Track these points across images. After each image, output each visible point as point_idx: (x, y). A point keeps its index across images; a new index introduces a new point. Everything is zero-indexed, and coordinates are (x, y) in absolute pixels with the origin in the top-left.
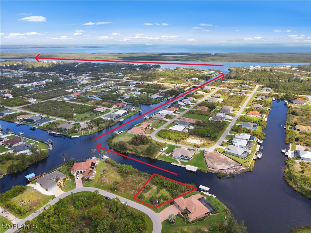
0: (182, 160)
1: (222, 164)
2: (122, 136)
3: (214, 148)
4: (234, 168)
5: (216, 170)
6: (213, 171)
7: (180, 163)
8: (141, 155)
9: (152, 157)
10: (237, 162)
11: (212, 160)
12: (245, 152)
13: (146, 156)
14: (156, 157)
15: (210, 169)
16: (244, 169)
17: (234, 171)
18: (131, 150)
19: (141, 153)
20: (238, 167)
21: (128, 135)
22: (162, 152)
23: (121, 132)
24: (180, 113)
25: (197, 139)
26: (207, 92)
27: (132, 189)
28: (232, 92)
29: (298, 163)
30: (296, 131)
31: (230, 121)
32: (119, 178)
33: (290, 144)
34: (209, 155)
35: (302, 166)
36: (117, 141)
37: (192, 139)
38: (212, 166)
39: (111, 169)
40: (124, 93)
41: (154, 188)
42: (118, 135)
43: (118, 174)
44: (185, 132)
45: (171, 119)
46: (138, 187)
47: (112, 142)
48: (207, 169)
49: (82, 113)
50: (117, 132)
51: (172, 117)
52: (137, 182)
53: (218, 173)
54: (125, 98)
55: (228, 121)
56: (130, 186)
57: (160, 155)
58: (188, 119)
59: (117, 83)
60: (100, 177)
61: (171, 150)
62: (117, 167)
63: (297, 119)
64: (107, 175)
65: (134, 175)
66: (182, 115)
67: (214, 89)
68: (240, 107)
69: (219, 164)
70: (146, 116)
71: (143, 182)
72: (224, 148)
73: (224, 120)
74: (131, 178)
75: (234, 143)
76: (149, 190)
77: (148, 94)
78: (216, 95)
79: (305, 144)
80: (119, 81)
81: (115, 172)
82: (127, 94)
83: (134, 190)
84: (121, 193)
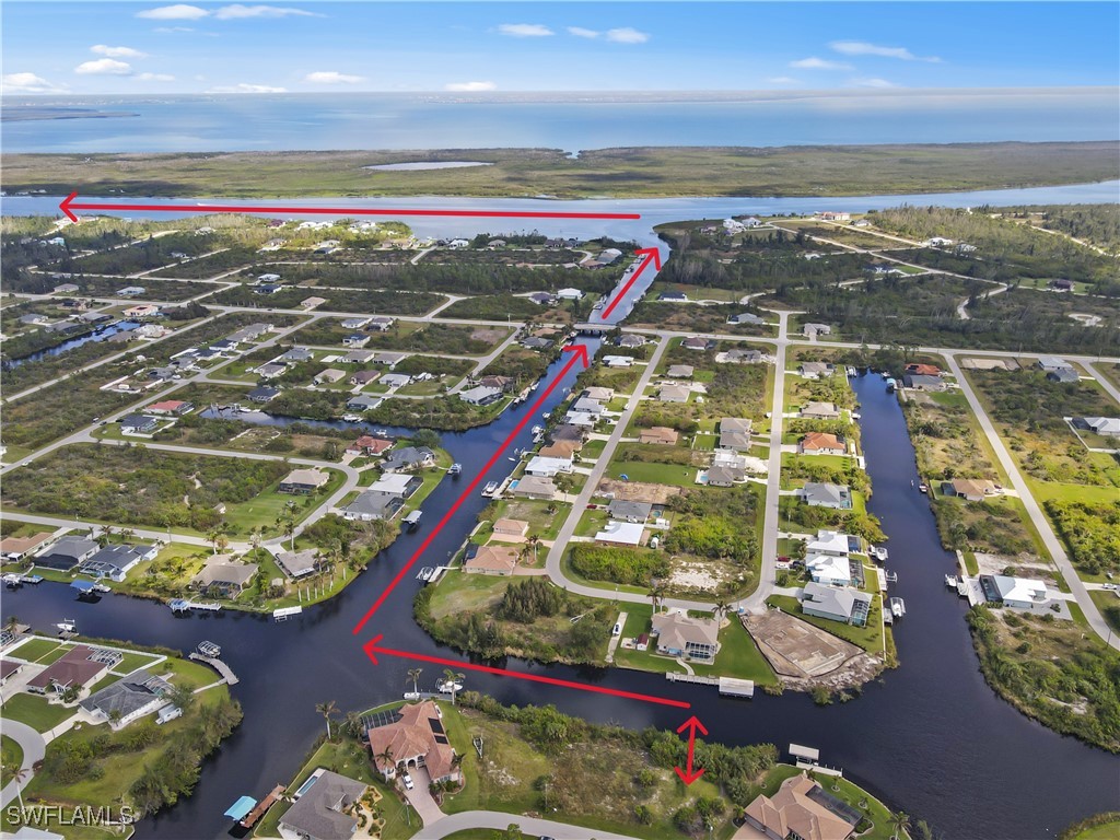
0: (694, 660)
1: (812, 656)
2: (454, 589)
3: (764, 598)
4: (847, 664)
5: (804, 681)
6: (796, 684)
7: (691, 671)
8: (558, 658)
9: (597, 662)
10: (849, 641)
11: (780, 647)
12: (858, 604)
13: (577, 661)
14: (609, 659)
15: (784, 678)
16: (875, 662)
17: (853, 673)
18: (519, 646)
19: (557, 649)
20: (857, 659)
21: (472, 579)
22: (618, 638)
23: (439, 569)
24: (594, 461)
25: (699, 570)
26: (639, 354)
27: (604, 795)
28: (718, 347)
29: (999, 617)
30: (957, 500)
31: (765, 482)
32: (539, 759)
33: (958, 552)
34: (761, 625)
35: (1014, 630)
36: (451, 614)
37: (685, 570)
38: (787, 668)
39: (497, 731)
40: (345, 382)
41: (664, 778)
42: (438, 584)
43: (528, 746)
44: (649, 545)
45: (577, 490)
46: (615, 783)
47: (434, 621)
48: (777, 680)
49: (246, 500)
50: (428, 572)
51: (577, 483)
52: (602, 765)
53: (814, 691)
54: (365, 407)
55: (756, 480)
56: (590, 782)
57: (619, 651)
58: (630, 484)
59: (289, 330)
60: (479, 768)
61: (642, 623)
62: (513, 720)
63: (944, 450)
64: (498, 756)
65: (581, 741)
66: (603, 469)
67: (654, 337)
68: (769, 415)
69: (805, 658)
70: (489, 490)
71: (624, 763)
72: (791, 592)
73: (746, 479)
74: (577, 755)
75: (814, 573)
76: (652, 788)
77: (438, 381)
78: (676, 371)
79: (996, 546)
80: (290, 320)
81: (515, 740)
82: (360, 387)
83: (608, 798)
84: (575, 813)
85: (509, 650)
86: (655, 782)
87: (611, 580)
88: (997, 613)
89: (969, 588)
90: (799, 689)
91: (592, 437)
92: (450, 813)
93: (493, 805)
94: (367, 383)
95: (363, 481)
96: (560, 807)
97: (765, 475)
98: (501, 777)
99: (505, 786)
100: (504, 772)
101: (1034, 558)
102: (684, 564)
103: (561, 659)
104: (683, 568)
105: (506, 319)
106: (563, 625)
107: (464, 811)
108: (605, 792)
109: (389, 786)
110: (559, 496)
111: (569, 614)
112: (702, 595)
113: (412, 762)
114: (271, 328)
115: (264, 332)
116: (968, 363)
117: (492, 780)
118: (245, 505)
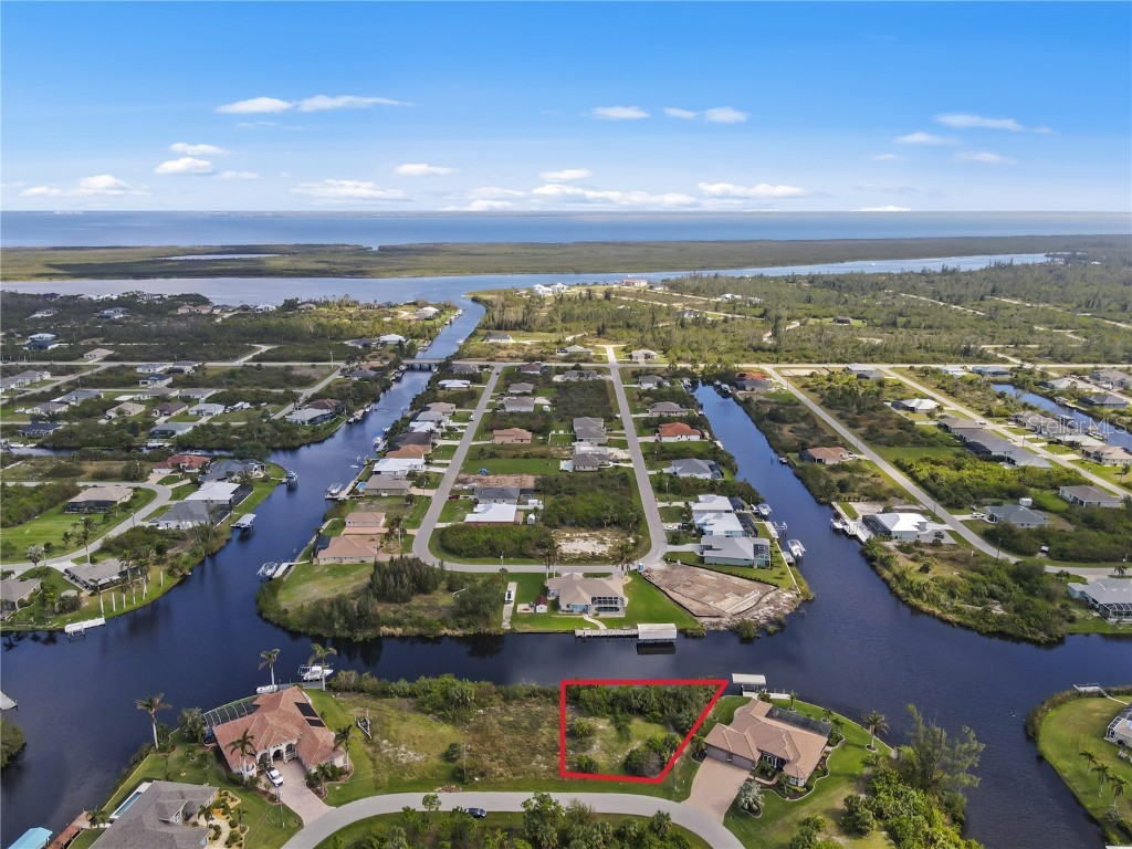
0: (602, 615)
1: (726, 598)
2: (305, 580)
3: (659, 557)
4: (764, 600)
5: (725, 620)
6: (717, 624)
7: (602, 626)
8: (445, 631)
9: (492, 630)
10: (759, 581)
11: (691, 593)
12: (758, 549)
13: (470, 631)
14: (506, 625)
15: (704, 620)
16: (790, 596)
17: (772, 608)
18: (397, 623)
19: (444, 622)
20: (772, 595)
21: (327, 570)
22: (512, 605)
23: (284, 566)
24: (449, 462)
25: (585, 539)
26: (475, 378)
27: (534, 754)
28: (553, 371)
29: (893, 548)
30: (817, 465)
31: (631, 465)
32: (446, 730)
33: (834, 503)
34: (664, 578)
35: (910, 556)
36: (306, 604)
37: (570, 540)
38: (704, 611)
39: (385, 707)
40: (147, 414)
41: (601, 727)
42: (285, 579)
43: (429, 718)
44: (525, 522)
45: (435, 485)
46: (544, 740)
47: (286, 611)
48: (697, 622)
49: (20, 523)
50: (271, 568)
51: (433, 480)
52: (524, 725)
53: (738, 627)
54: (173, 433)
55: (621, 464)
56: (514, 744)
57: (515, 617)
58: (491, 477)
59: (71, 377)
60: (369, 750)
61: (536, 590)
62: (404, 696)
63: (791, 431)
64: (394, 734)
65: (493, 705)
66: (459, 467)
67: (488, 367)
68: (618, 416)
69: (720, 600)
70: (334, 491)
71: (550, 719)
72: (688, 547)
73: (612, 464)
74: (491, 719)
75: (706, 528)
76: (591, 738)
77: (258, 409)
78: (515, 389)
79: (866, 495)
80: (71, 370)
81: (411, 715)
82: (164, 418)
83: (539, 757)
84: (502, 779)
85: (385, 630)
86: (591, 732)
87: (491, 555)
88: (890, 544)
89: (855, 528)
90: (722, 628)
91: (440, 443)
92: (338, 805)
93: (395, 787)
94: (174, 414)
95: (177, 494)
96: (482, 775)
97: (629, 461)
98: (399, 755)
99: (408, 764)
100: (403, 749)
101: (903, 502)
102: (568, 535)
103: (449, 632)
104: (567, 539)
105: (328, 360)
106: (445, 600)
107: (357, 799)
108: (534, 751)
109: (248, 787)
110: (416, 491)
111: (450, 589)
112: (594, 559)
113: (278, 755)
114: (47, 376)
115: (38, 379)
116: (787, 373)
117: (388, 760)
118: (20, 528)
